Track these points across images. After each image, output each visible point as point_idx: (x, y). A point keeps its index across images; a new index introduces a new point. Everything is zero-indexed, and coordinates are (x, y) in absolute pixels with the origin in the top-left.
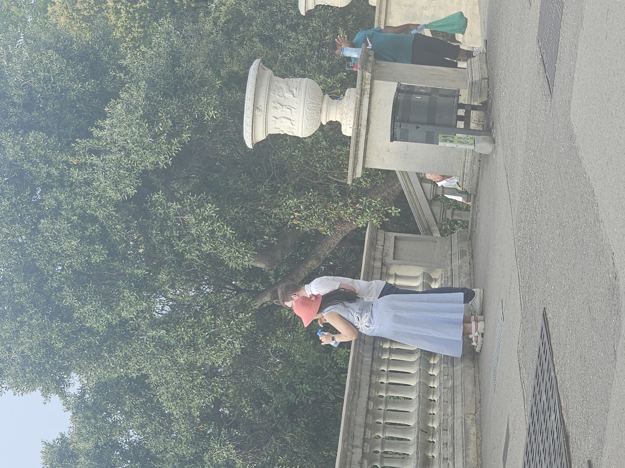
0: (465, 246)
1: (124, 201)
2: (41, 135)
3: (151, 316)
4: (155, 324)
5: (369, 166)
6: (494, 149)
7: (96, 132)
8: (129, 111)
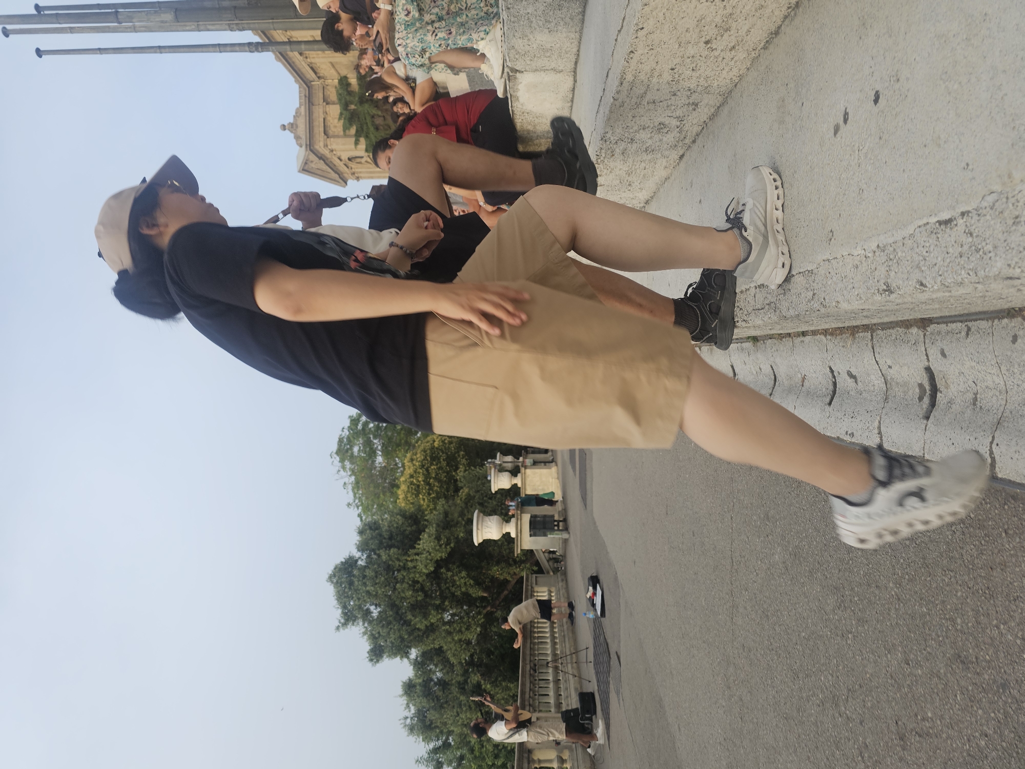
0: (563, 577)
1: (429, 573)
2: (396, 550)
3: (443, 621)
4: (445, 623)
5: (523, 548)
6: (570, 537)
7: (417, 546)
8: (429, 537)
